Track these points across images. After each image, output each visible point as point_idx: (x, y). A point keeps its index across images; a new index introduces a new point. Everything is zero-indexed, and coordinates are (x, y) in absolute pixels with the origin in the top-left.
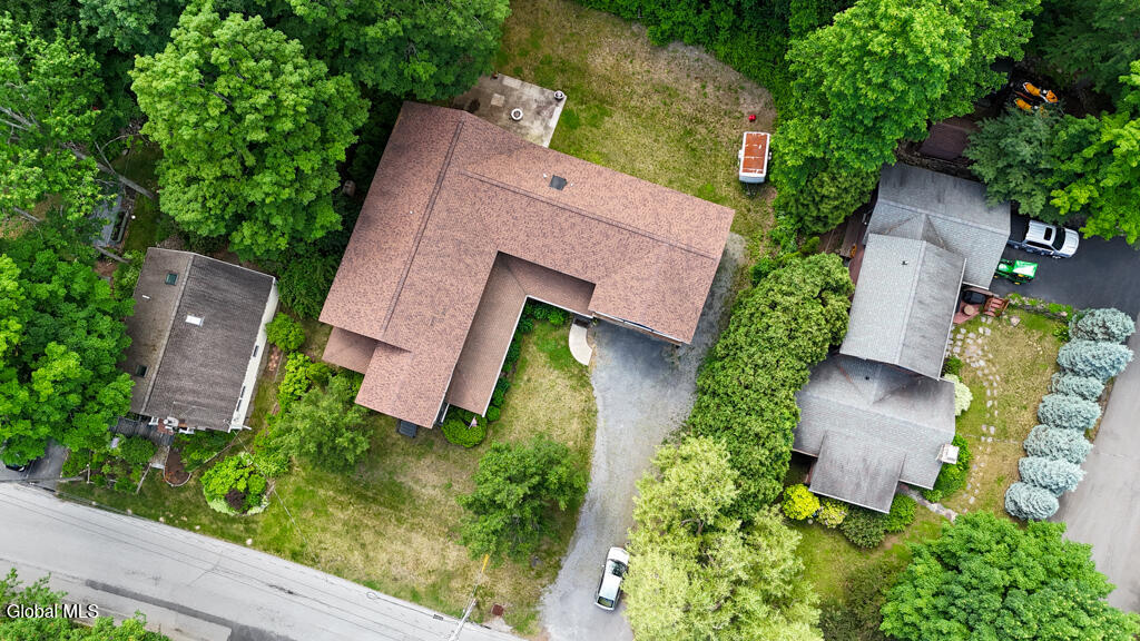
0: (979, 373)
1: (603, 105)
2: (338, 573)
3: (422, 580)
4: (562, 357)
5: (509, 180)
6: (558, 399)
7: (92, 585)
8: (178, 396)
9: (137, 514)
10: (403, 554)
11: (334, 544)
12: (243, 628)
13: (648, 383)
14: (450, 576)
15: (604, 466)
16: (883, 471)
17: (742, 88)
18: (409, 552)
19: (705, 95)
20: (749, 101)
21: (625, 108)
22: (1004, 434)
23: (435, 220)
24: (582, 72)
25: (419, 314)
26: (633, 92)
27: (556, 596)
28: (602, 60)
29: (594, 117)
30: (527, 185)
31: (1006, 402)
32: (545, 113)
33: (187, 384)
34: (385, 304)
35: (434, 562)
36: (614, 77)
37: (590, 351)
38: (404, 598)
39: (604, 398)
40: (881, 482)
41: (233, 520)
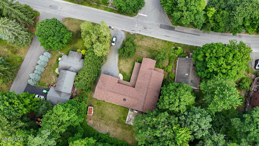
0: (54, 75)
1: (119, 121)
2: (159, 39)
3: (145, 39)
4: (124, 74)
5: (133, 100)
6: (124, 67)
7: (199, 35)
8: (187, 62)
9: (194, 46)
10: (148, 43)
11: (160, 43)
12: (173, 30)
13: (109, 71)
14: (140, 40)
15: (116, 58)
16: (70, 57)
17: (92, 125)
18: (147, 43)
19: (99, 124)
20: (91, 123)
21: (114, 121)
22: (51, 66)
23: (146, 91)
24: (123, 128)
25: (147, 75)
26: (113, 124)
27: (123, 38)
28: (119, 130)
29: (120, 119)
30: (130, 99)
31: (50, 71)
32: (129, 119)
33: (186, 64)
34: (152, 76)
35: (143, 42)
36: (117, 127)
37: (119, 76)
38: (147, 36)
39: (116, 68)
40: (71, 55)
41: (177, 46)
